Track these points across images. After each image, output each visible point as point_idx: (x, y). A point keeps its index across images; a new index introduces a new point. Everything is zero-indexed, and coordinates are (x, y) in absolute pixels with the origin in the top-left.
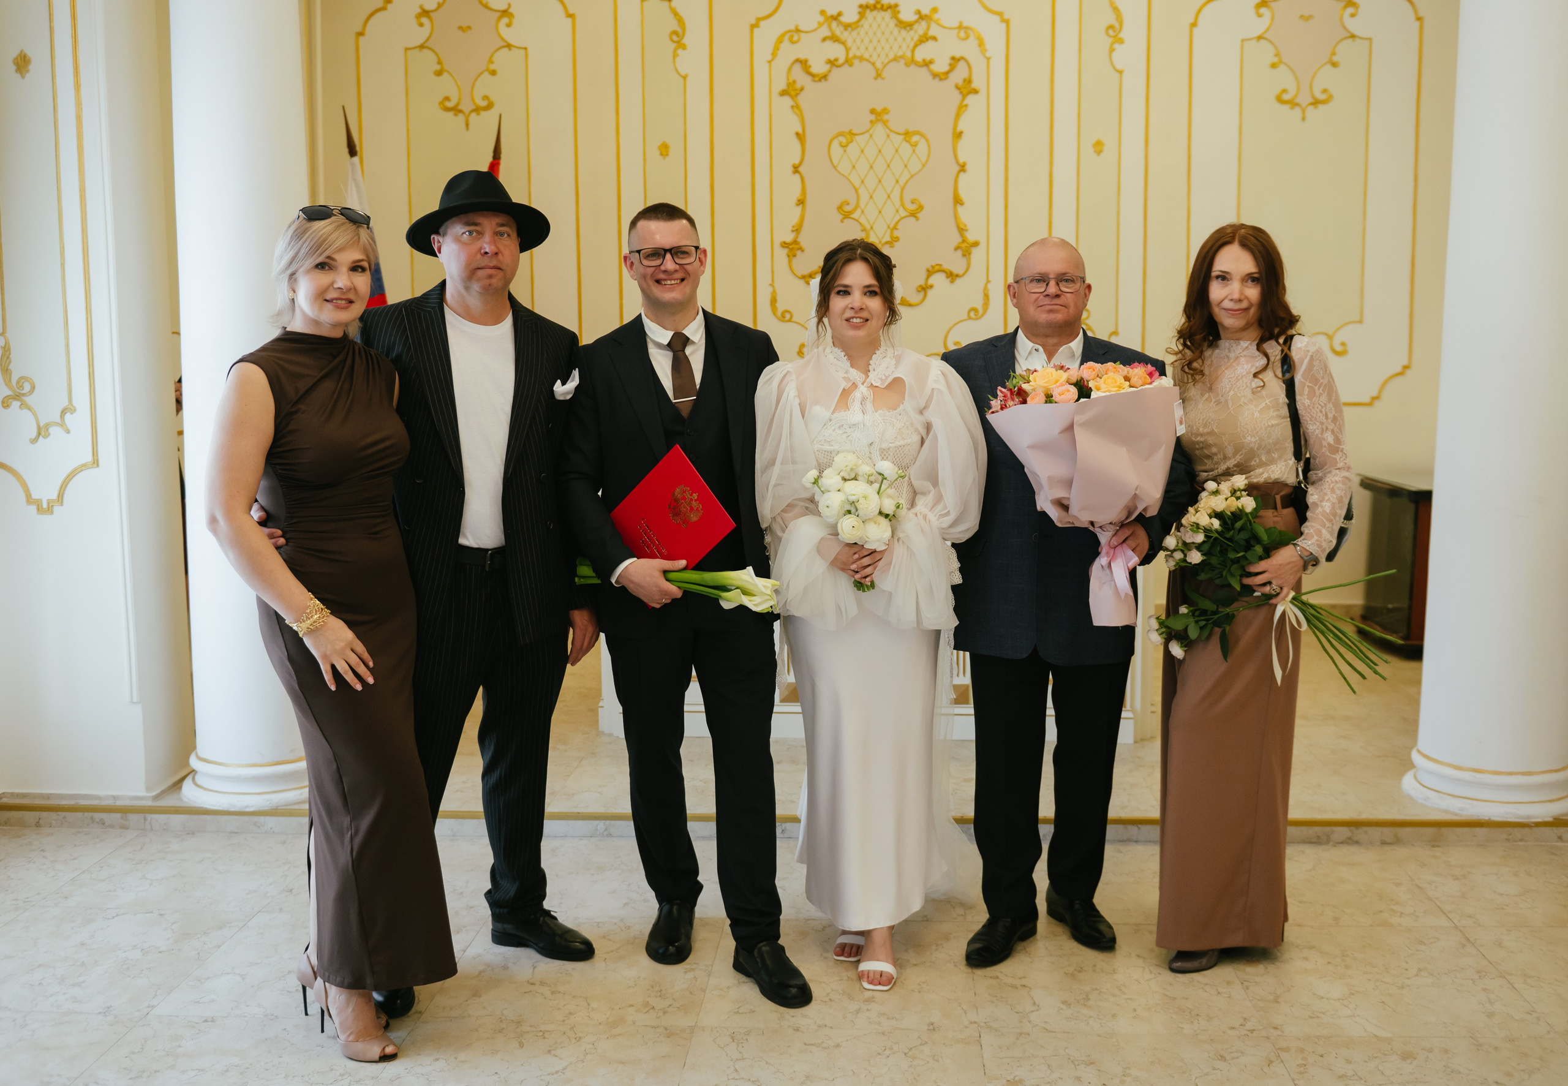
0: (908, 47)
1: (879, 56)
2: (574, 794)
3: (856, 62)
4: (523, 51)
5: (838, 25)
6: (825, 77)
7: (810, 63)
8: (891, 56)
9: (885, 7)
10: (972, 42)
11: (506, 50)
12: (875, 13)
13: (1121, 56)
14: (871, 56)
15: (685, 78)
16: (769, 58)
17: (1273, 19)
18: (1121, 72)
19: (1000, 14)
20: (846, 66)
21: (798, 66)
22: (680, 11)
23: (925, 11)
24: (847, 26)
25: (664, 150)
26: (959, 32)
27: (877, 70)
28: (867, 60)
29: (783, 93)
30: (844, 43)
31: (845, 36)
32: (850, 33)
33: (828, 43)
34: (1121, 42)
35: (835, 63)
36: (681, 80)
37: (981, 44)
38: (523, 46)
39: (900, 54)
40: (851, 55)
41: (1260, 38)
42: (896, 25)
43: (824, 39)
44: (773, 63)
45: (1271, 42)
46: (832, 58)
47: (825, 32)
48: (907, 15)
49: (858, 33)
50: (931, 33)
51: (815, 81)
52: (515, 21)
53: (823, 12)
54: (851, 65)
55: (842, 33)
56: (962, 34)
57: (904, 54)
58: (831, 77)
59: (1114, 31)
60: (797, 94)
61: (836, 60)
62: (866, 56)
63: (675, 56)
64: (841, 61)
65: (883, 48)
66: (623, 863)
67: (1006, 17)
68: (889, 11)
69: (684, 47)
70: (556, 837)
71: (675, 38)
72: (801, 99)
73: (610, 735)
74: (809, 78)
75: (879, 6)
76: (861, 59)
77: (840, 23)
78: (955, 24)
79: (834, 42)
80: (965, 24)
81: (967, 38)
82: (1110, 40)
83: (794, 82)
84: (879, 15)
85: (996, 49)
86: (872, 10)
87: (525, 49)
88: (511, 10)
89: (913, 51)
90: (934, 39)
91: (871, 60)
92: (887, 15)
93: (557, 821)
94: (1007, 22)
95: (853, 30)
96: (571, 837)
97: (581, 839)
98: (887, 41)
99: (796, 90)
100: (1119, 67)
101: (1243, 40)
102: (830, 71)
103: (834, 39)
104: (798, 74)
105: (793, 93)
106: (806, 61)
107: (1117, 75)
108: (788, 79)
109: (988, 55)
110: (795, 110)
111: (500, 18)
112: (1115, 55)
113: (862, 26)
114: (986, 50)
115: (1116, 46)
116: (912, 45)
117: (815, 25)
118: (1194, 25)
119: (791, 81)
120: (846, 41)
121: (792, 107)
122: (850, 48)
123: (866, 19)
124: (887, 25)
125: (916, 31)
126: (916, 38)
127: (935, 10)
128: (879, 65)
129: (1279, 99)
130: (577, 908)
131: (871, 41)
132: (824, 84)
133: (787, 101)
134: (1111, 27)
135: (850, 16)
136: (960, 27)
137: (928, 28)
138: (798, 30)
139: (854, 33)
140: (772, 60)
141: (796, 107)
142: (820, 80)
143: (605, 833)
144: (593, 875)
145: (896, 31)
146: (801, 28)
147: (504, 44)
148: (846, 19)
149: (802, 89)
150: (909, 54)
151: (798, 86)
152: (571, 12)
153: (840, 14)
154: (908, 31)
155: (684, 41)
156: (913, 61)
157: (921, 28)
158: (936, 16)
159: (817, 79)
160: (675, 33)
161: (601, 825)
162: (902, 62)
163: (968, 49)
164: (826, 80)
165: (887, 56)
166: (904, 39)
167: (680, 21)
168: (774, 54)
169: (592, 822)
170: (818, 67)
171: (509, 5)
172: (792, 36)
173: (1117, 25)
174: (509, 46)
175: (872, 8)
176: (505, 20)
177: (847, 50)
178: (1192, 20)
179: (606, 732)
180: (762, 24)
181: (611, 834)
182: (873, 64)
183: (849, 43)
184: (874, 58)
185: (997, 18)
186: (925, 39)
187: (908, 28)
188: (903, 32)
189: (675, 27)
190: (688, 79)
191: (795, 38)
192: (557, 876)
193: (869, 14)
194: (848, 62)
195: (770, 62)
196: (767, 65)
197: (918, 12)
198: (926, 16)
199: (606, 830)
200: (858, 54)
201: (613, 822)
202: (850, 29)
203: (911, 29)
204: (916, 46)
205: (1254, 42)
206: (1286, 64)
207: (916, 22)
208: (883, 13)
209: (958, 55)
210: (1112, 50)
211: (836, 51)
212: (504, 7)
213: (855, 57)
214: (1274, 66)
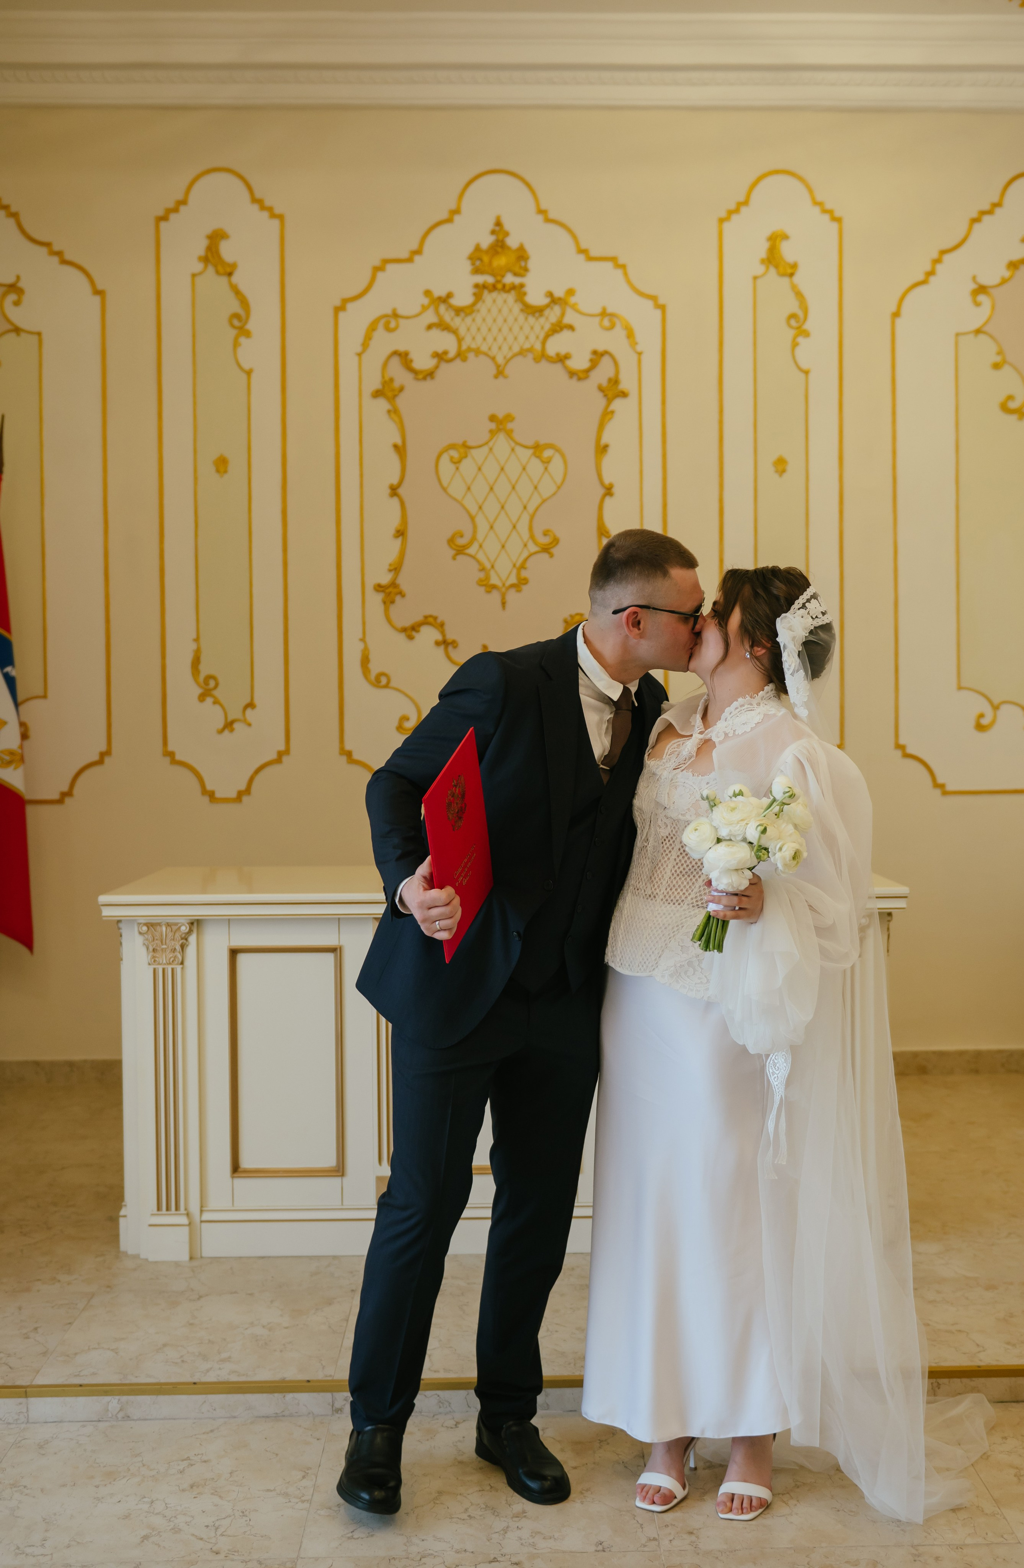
0: (537, 337)
1: (500, 348)
2: (76, 1354)
3: (471, 356)
4: (36, 338)
5: (447, 310)
6: (430, 375)
7: (412, 356)
8: (516, 349)
9: (507, 288)
10: (619, 332)
11: (13, 335)
12: (495, 294)
13: (806, 352)
14: (490, 349)
15: (249, 373)
16: (359, 349)
17: (993, 308)
18: (806, 373)
19: (653, 298)
20: (458, 361)
21: (395, 360)
22: (242, 288)
23: (559, 293)
24: (458, 311)
25: (221, 464)
26: (602, 320)
27: (498, 366)
28: (486, 354)
29: (377, 394)
30: (454, 332)
31: (457, 322)
32: (463, 320)
33: (435, 333)
34: (806, 334)
35: (445, 357)
36: (244, 377)
37: (630, 334)
38: (37, 329)
39: (527, 346)
40: (464, 347)
41: (978, 332)
42: (522, 310)
43: (430, 327)
44: (364, 356)
45: (991, 337)
46: (440, 351)
47: (430, 317)
48: (536, 297)
49: (474, 320)
50: (567, 320)
51: (418, 379)
52: (26, 299)
53: (428, 293)
54: (464, 360)
55: (452, 319)
56: (606, 322)
57: (532, 346)
58: (439, 374)
59: (797, 322)
60: (395, 396)
61: (446, 353)
62: (484, 348)
63: (236, 344)
64: (451, 354)
65: (505, 339)
66: (144, 1465)
67: (661, 301)
68: (513, 292)
69: (248, 334)
70: (46, 1422)
71: (236, 323)
72: (401, 401)
73: (136, 1257)
74: (410, 376)
75: (499, 286)
76: (478, 352)
77: (450, 306)
78: (598, 310)
79: (443, 330)
80: (610, 310)
81: (612, 327)
82: (791, 333)
83: (392, 380)
84: (500, 297)
85: (649, 342)
86: (490, 291)
87: (39, 334)
88: (21, 284)
89: (544, 343)
90: (571, 328)
91: (491, 354)
92: (511, 297)
93: (49, 1399)
94: (662, 308)
95: (467, 315)
96: (69, 1421)
97: (84, 1426)
98: (510, 329)
99: (393, 390)
100: (804, 366)
101: (958, 335)
102: (437, 367)
103: (442, 326)
104: (396, 370)
105: (390, 394)
106: (406, 354)
107: (802, 376)
108: (383, 377)
109: (639, 348)
110: (393, 415)
111: (5, 295)
112: (799, 352)
113: (478, 311)
114: (637, 343)
115: (800, 340)
116: (542, 336)
117: (418, 309)
118: (896, 315)
119: (387, 378)
120: (457, 329)
121: (389, 412)
122: (463, 339)
123: (484, 302)
124: (510, 311)
125: (547, 318)
126: (547, 327)
127: (571, 292)
128: (500, 360)
129: (1005, 408)
130: (68, 1546)
131: (490, 330)
132: (428, 383)
133: (382, 405)
134: (793, 316)
135: (464, 298)
136: (604, 314)
137: (563, 314)
138: (395, 315)
139: (469, 320)
140: (364, 351)
141: (394, 412)
142: (424, 378)
143: (120, 1415)
144: (97, 1487)
145: (521, 318)
146: (400, 312)
147: (9, 327)
148: (456, 302)
149: (401, 389)
150: (538, 346)
151: (396, 384)
152: (100, 287)
153: (450, 295)
154: (537, 319)
155: (250, 326)
156: (543, 356)
157: (553, 315)
158: (572, 300)
159: (421, 376)
160: (236, 316)
161: (113, 1402)
162: (530, 356)
163: (614, 342)
164: (432, 378)
165: (510, 348)
166: (532, 328)
167: (244, 302)
168: (365, 345)
169: (100, 1398)
170: (422, 362)
171: (18, 278)
172: (388, 323)
173: (800, 314)
174: (17, 330)
175: (491, 287)
176: (12, 297)
177: (460, 340)
178: (893, 308)
179: (131, 1252)
180: (350, 306)
181: (129, 1417)
182: (493, 359)
183: (462, 331)
184: (494, 351)
185: (650, 304)
186: (558, 329)
187: (537, 315)
188: (531, 320)
189: (235, 306)
190: (254, 376)
191: (393, 325)
192: (42, 1490)
193: (488, 297)
194: (461, 355)
195: (359, 355)
196: (356, 358)
197: (550, 294)
198: (560, 299)
199: (121, 1410)
200: (473, 346)
201: (131, 1398)
202: (462, 315)
203: (541, 315)
204: (547, 336)
205: (971, 336)
206: (1011, 365)
207: (548, 306)
208: (504, 295)
209: (601, 348)
210: (795, 345)
211: (446, 342)
212: (10, 280)
213: (469, 349)
214: (996, 366)
